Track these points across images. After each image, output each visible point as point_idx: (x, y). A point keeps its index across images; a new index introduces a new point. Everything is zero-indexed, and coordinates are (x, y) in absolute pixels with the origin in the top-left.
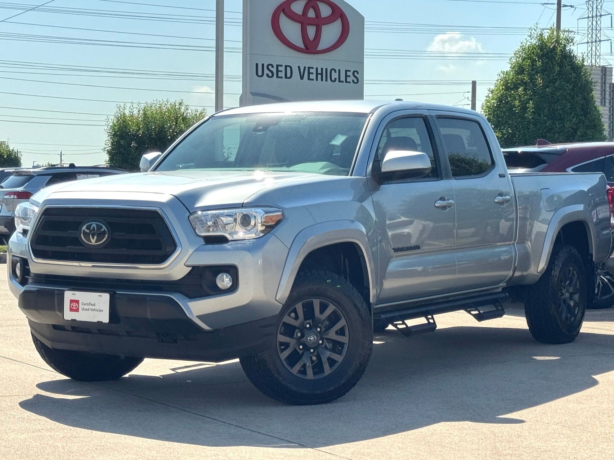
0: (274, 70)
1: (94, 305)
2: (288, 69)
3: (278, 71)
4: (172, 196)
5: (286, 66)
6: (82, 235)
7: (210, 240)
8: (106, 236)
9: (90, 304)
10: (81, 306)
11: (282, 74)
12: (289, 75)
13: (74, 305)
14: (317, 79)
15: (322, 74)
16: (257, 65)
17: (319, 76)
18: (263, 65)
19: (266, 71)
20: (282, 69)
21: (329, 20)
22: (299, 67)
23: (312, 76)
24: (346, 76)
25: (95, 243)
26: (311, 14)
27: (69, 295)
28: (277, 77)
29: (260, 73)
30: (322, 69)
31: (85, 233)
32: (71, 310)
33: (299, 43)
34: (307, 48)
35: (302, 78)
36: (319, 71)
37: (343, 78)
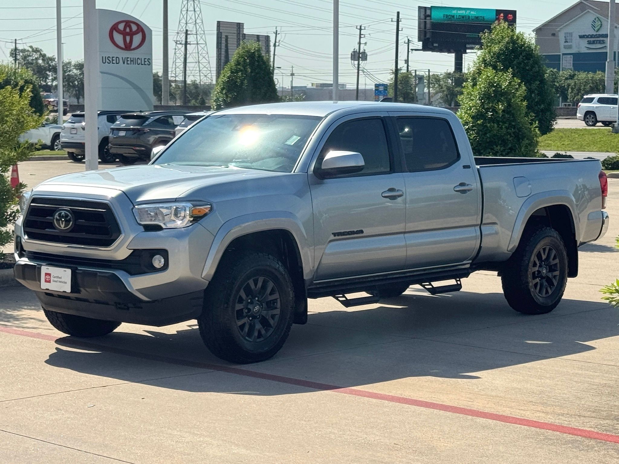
0: (111, 59)
1: (60, 278)
2: (117, 59)
3: (113, 60)
4: (121, 192)
5: (117, 57)
6: (55, 220)
7: (149, 228)
8: (71, 223)
9: (58, 277)
10: (52, 279)
11: (114, 62)
12: (118, 62)
13: (48, 277)
14: (131, 64)
15: (133, 61)
16: (103, 57)
17: (132, 62)
18: (105, 57)
19: (107, 61)
20: (114, 59)
21: (136, 33)
22: (122, 58)
23: (129, 62)
24: (145, 61)
25: (64, 227)
26: (128, 30)
27: (45, 269)
28: (113, 63)
29: (104, 62)
30: (133, 58)
31: (57, 219)
32: (46, 281)
33: (122, 45)
34: (126, 47)
35: (124, 63)
36: (132, 60)
37: (143, 63)
